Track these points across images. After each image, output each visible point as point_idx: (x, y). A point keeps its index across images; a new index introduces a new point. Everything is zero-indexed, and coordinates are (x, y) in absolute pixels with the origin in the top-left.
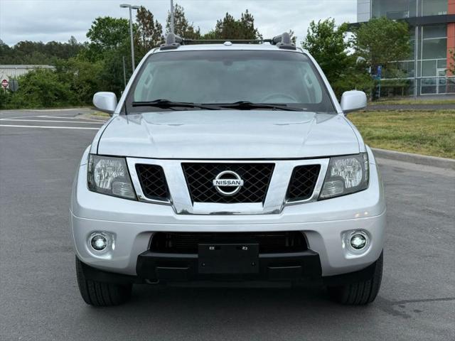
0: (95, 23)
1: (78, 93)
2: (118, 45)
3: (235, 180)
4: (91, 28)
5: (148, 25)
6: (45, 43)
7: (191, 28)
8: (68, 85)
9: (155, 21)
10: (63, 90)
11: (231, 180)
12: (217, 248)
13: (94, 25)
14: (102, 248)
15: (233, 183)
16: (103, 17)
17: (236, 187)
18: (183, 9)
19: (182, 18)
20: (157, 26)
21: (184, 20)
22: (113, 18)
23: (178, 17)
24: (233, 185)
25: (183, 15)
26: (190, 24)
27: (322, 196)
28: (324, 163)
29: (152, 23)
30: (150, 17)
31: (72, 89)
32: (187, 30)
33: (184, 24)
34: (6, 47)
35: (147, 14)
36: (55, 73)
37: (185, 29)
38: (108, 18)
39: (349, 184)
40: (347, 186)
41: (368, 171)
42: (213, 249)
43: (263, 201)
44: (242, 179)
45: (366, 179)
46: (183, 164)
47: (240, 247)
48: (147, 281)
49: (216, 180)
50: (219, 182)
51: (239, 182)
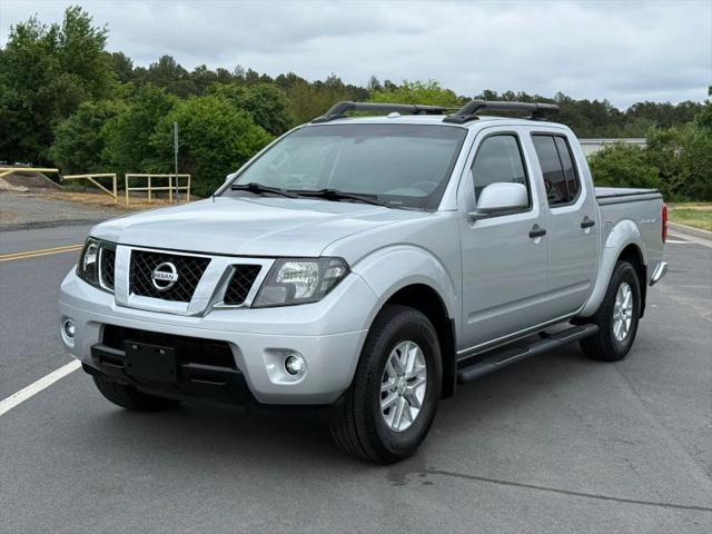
1: (669, 182)
3: (169, 274)
6: (675, 104)
8: (655, 170)
10: (645, 177)
11: (166, 274)
12: (139, 348)
14: (72, 336)
15: (167, 276)
17: (170, 282)
24: (166, 279)
27: (258, 304)
28: (267, 265)
31: (661, 175)
34: (615, 111)
36: (644, 150)
39: (300, 293)
40: (298, 295)
41: (338, 280)
42: (135, 347)
43: (189, 301)
44: (178, 272)
45: (323, 289)
46: (133, 251)
47: (158, 351)
48: (120, 381)
49: (156, 272)
50: (158, 274)
51: (174, 276)
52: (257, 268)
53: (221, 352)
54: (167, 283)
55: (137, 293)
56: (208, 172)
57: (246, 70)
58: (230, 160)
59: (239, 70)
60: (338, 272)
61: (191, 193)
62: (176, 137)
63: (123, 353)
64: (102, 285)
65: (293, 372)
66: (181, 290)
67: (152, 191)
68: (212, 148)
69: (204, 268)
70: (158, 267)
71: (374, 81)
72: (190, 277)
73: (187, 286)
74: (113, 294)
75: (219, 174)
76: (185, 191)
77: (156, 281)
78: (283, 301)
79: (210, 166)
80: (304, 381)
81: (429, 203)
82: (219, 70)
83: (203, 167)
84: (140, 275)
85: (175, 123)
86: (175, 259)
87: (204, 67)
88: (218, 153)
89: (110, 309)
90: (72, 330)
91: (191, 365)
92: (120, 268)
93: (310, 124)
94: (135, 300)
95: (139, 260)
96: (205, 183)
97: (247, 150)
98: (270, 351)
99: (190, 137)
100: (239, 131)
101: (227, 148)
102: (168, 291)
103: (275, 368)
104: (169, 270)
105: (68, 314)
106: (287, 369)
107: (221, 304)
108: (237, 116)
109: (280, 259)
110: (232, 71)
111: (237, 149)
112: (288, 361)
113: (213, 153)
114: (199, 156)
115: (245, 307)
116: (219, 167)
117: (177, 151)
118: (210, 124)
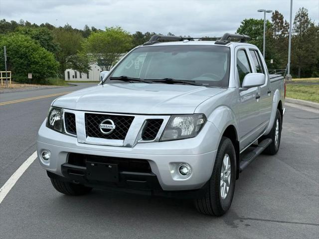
0: (243, 23)
2: (257, 38)
3: (110, 125)
4: (239, 27)
5: (279, 24)
7: (313, 25)
9: (284, 20)
11: (108, 125)
12: (95, 165)
13: (242, 25)
14: (47, 159)
15: (109, 126)
16: (248, 19)
17: (111, 129)
18: (307, 11)
19: (306, 17)
20: (285, 24)
21: (307, 19)
22: (256, 19)
23: (302, 17)
24: (109, 128)
25: (307, 15)
26: (312, 22)
27: (162, 139)
29: (282, 23)
30: (281, 18)
32: (309, 26)
33: (307, 21)
35: (279, 16)
37: (307, 25)
38: (252, 20)
39: (184, 133)
40: (182, 134)
41: (202, 126)
42: (93, 165)
43: (124, 139)
44: (115, 124)
45: (196, 130)
46: (86, 114)
47: (107, 166)
48: (74, 182)
49: (101, 125)
50: (102, 126)
51: (113, 126)
52: (161, 121)
53: (144, 165)
54: (109, 130)
55: (90, 136)
56: (20, 70)
57: (25, 22)
58: (31, 64)
59: (21, 21)
60: (202, 121)
61: (12, 80)
62: (5, 53)
63: (85, 168)
64: (67, 132)
65: (184, 174)
66: (117, 134)
67: (3, 79)
68: (21, 58)
69: (131, 122)
70: (102, 122)
71: (87, 27)
72: (122, 126)
73: (121, 132)
74: (76, 137)
75: (25, 71)
76: (9, 79)
77: (102, 129)
78: (175, 137)
79: (21, 67)
80: (191, 178)
81: (224, 84)
82: (12, 21)
83: (17, 68)
84: (91, 126)
85: (5, 47)
86: (112, 117)
87: (4, 20)
88: (25, 60)
89: (75, 145)
90: (47, 156)
91: (124, 173)
92: (79, 123)
93: (142, 46)
94: (91, 139)
95: (89, 118)
96: (18, 75)
97: (39, 59)
98: (172, 163)
99: (10, 53)
100: (34, 50)
101: (29, 58)
102: (110, 134)
103: (174, 173)
104: (110, 123)
105: (44, 148)
106: (181, 172)
107: (141, 140)
108: (32, 43)
109: (173, 116)
110: (18, 22)
111: (34, 58)
112: (181, 168)
113: (22, 61)
114: (14, 62)
115: (155, 141)
116: (25, 67)
117: (6, 60)
118: (21, 47)
